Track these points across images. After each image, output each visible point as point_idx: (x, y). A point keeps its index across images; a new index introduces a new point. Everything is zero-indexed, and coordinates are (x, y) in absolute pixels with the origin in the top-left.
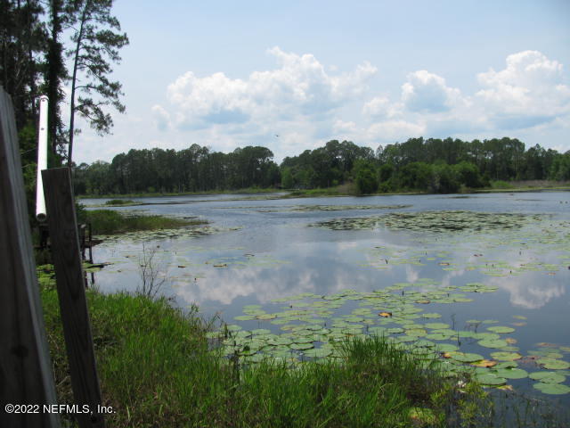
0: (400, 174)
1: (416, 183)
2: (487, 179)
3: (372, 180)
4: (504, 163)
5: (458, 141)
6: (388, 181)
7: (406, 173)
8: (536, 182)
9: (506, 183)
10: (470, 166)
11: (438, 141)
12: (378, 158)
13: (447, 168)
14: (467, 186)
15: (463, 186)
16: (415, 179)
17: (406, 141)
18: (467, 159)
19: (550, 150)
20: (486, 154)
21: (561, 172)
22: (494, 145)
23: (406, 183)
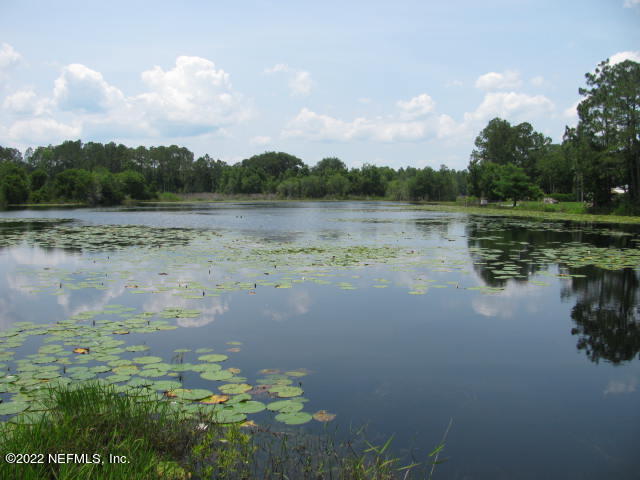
0: (56, 182)
1: (74, 193)
2: (154, 190)
3: (21, 187)
4: (171, 173)
5: (122, 147)
6: (41, 190)
7: (63, 181)
8: (205, 195)
9: (173, 195)
10: (136, 176)
11: (98, 146)
12: (27, 162)
13: (109, 176)
14: (132, 197)
15: (127, 197)
16: (73, 189)
17: (60, 143)
18: (133, 167)
19: (219, 161)
20: (151, 163)
21: (230, 184)
22: (162, 153)
23: (63, 192)
